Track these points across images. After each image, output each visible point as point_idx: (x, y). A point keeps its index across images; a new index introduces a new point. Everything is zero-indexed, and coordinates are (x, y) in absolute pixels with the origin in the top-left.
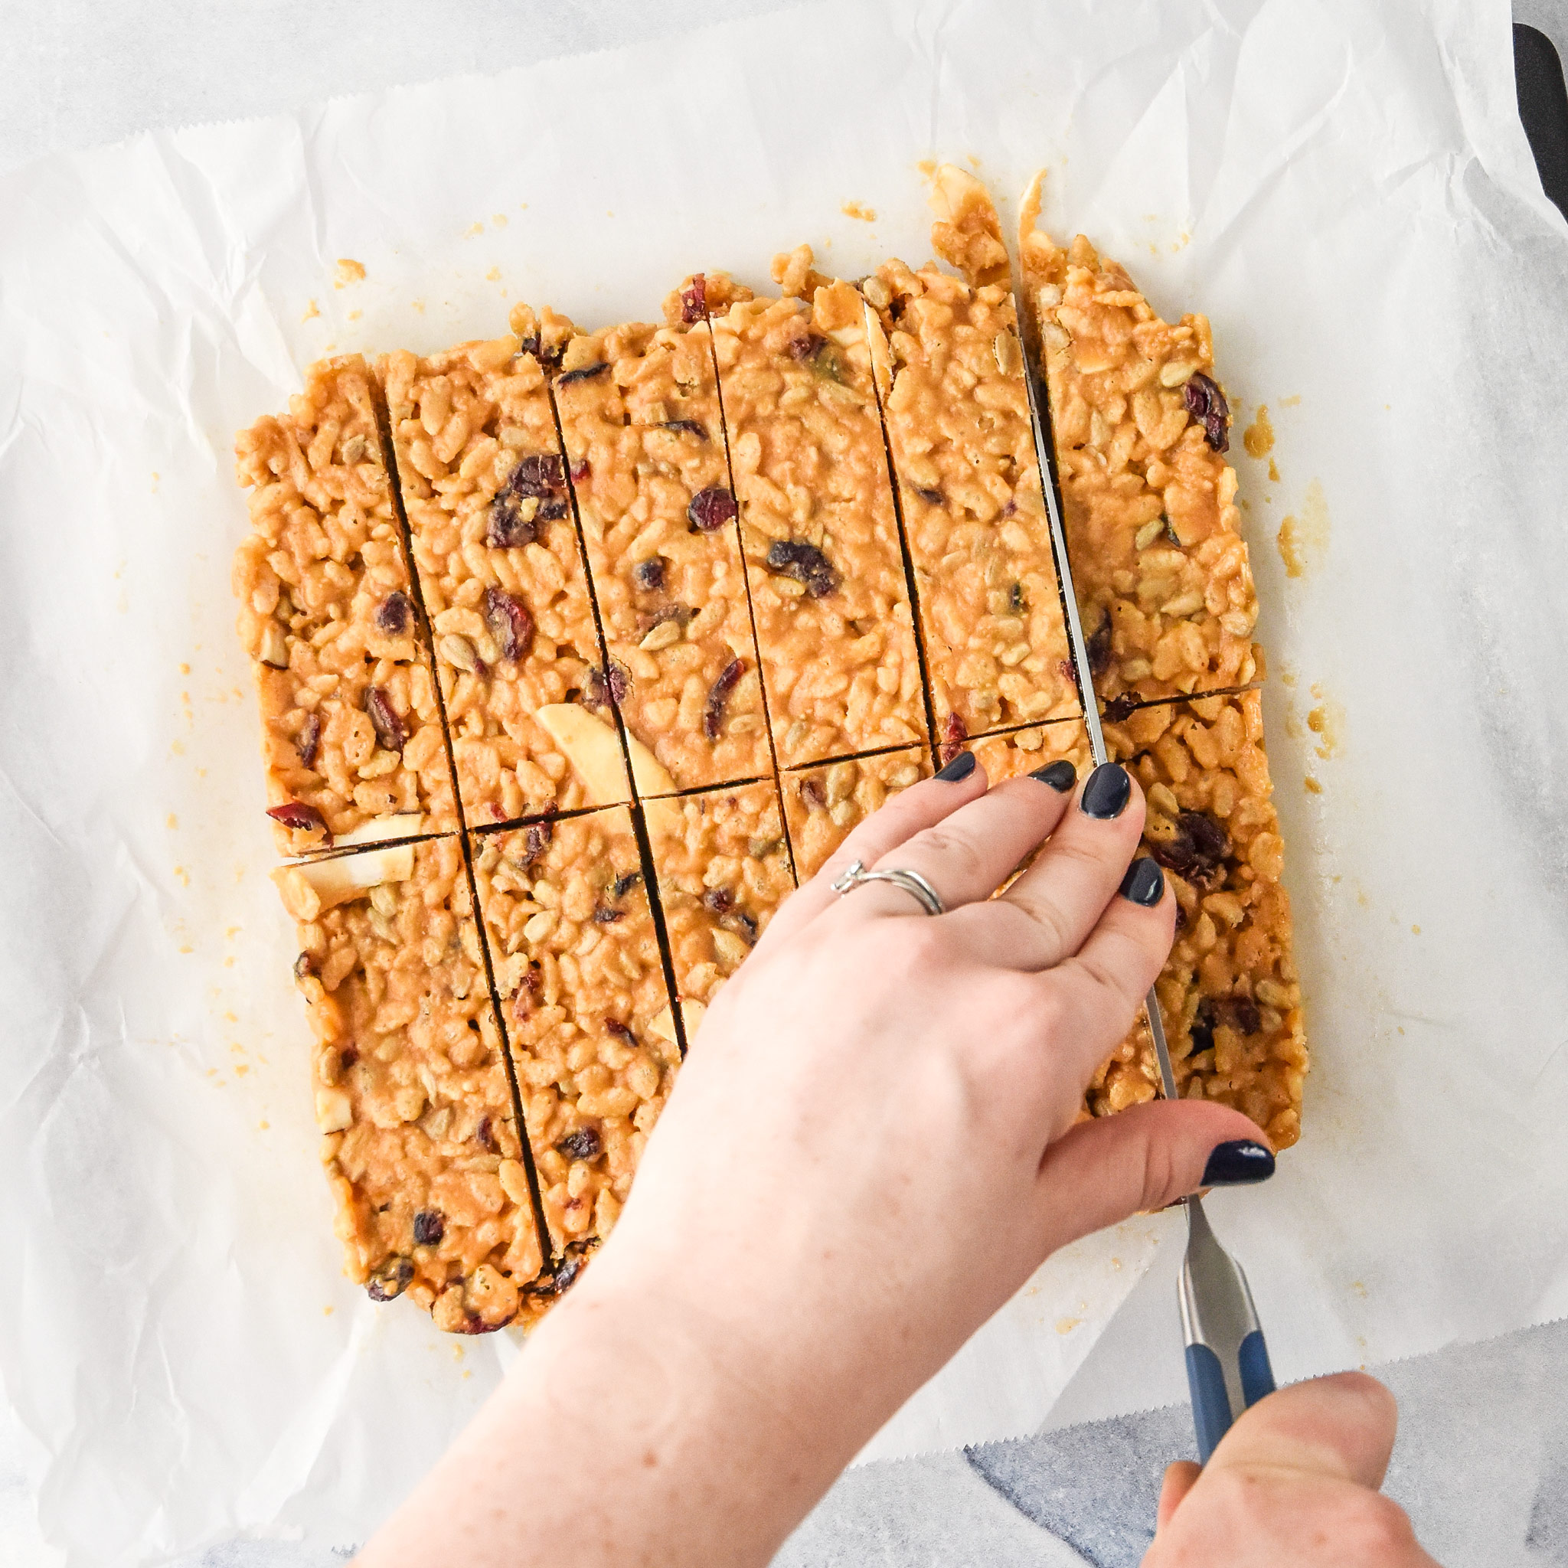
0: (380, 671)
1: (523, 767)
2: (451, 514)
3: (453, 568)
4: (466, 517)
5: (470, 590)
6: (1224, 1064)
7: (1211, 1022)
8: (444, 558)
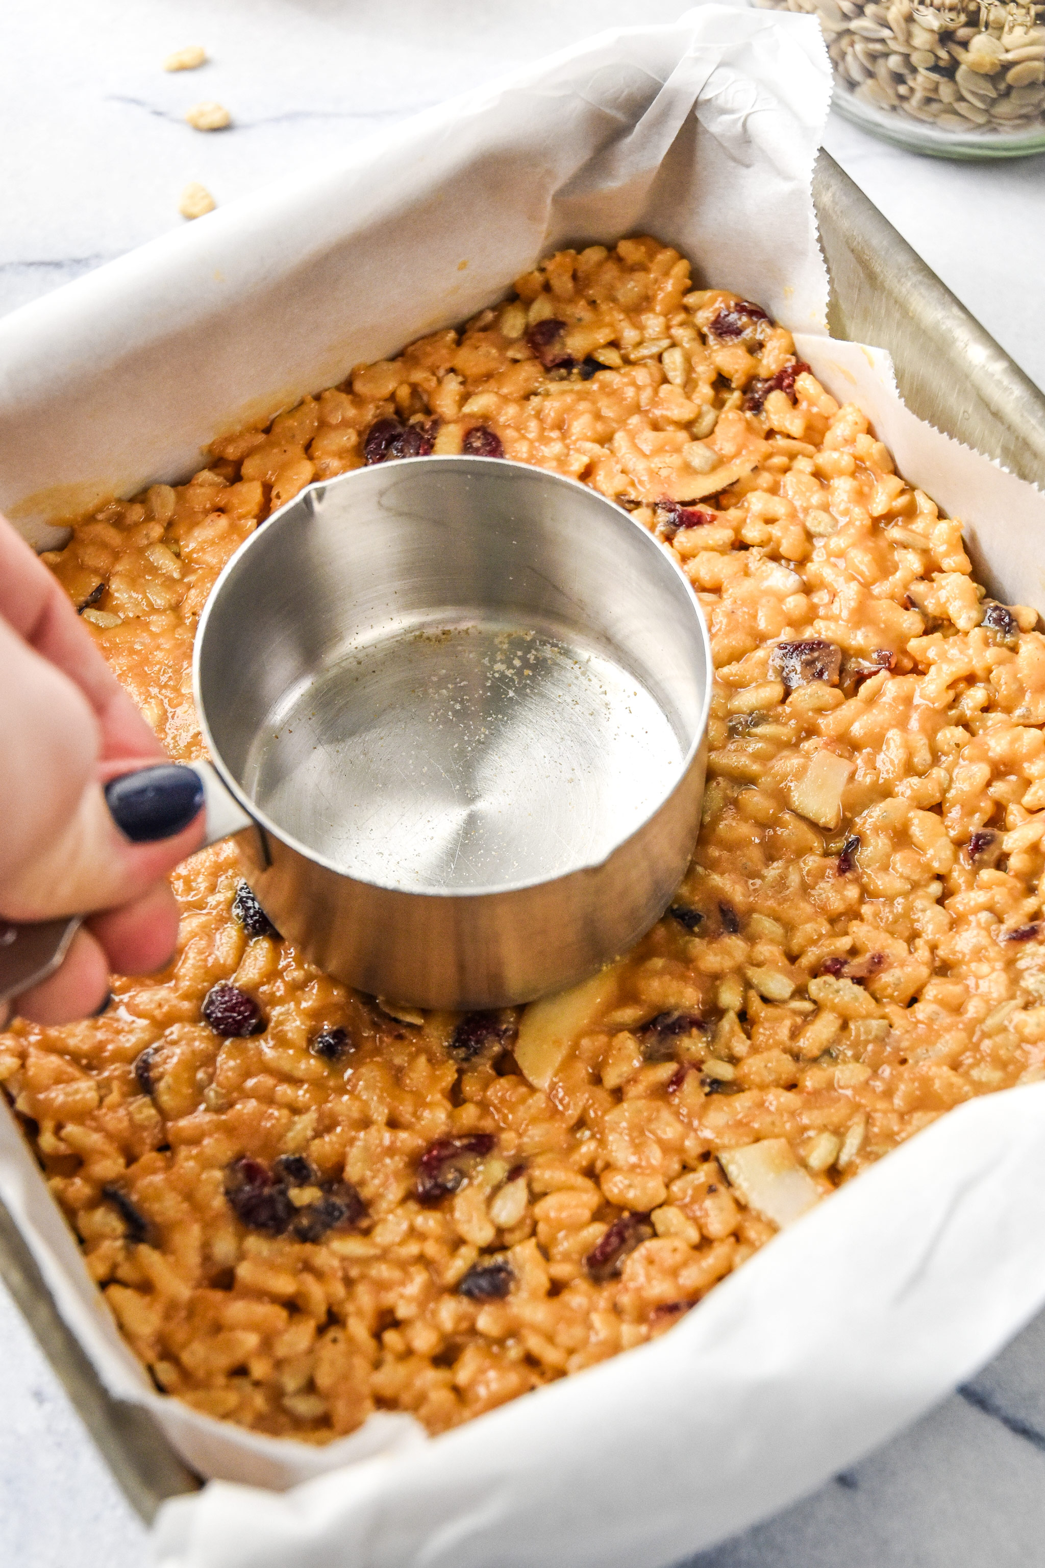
0: (562, 1270)
1: (612, 1078)
2: (349, 1282)
3: (413, 1249)
4: (344, 1259)
5: (429, 1221)
6: (602, 336)
7: (567, 363)
8: (403, 1265)
